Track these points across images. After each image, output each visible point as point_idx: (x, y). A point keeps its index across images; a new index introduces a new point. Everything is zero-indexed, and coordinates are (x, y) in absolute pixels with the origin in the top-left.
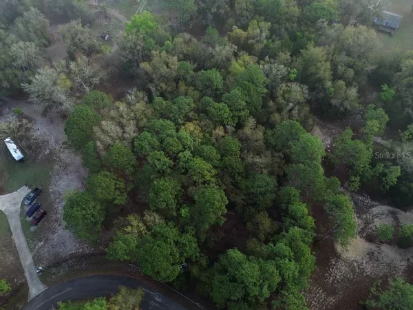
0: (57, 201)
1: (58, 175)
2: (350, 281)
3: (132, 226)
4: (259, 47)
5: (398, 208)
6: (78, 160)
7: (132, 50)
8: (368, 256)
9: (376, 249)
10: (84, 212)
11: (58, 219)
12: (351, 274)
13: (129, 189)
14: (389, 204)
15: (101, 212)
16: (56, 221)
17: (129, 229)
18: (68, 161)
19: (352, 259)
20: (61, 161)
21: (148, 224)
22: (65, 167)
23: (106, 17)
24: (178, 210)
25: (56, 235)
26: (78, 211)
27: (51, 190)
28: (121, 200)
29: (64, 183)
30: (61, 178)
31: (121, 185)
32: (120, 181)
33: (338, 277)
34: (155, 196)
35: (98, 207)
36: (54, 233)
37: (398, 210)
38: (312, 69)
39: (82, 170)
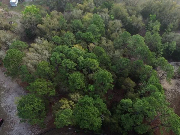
0: (9, 111)
1: (5, 96)
2: (175, 99)
3: (65, 104)
4: (92, 10)
5: (177, 61)
6: (15, 85)
7: (30, 22)
8: (176, 85)
9: (178, 81)
10: (32, 106)
11: (12, 121)
12: (174, 96)
13: (55, 86)
14: (173, 61)
15: (43, 104)
16: (12, 123)
17: (64, 106)
18: (8, 87)
19: (171, 89)
20: (4, 89)
21: (74, 100)
22: (8, 91)
23: (9, 15)
24: (87, 88)
25: (14, 131)
26: (28, 106)
27: (2, 106)
28: (53, 93)
29: (10, 100)
30: (7, 98)
31: (50, 84)
32: (49, 82)
33: (169, 99)
34: (73, 83)
35: (40, 101)
36: (12, 130)
37: (178, 62)
38: (120, 13)
39: (19, 90)
